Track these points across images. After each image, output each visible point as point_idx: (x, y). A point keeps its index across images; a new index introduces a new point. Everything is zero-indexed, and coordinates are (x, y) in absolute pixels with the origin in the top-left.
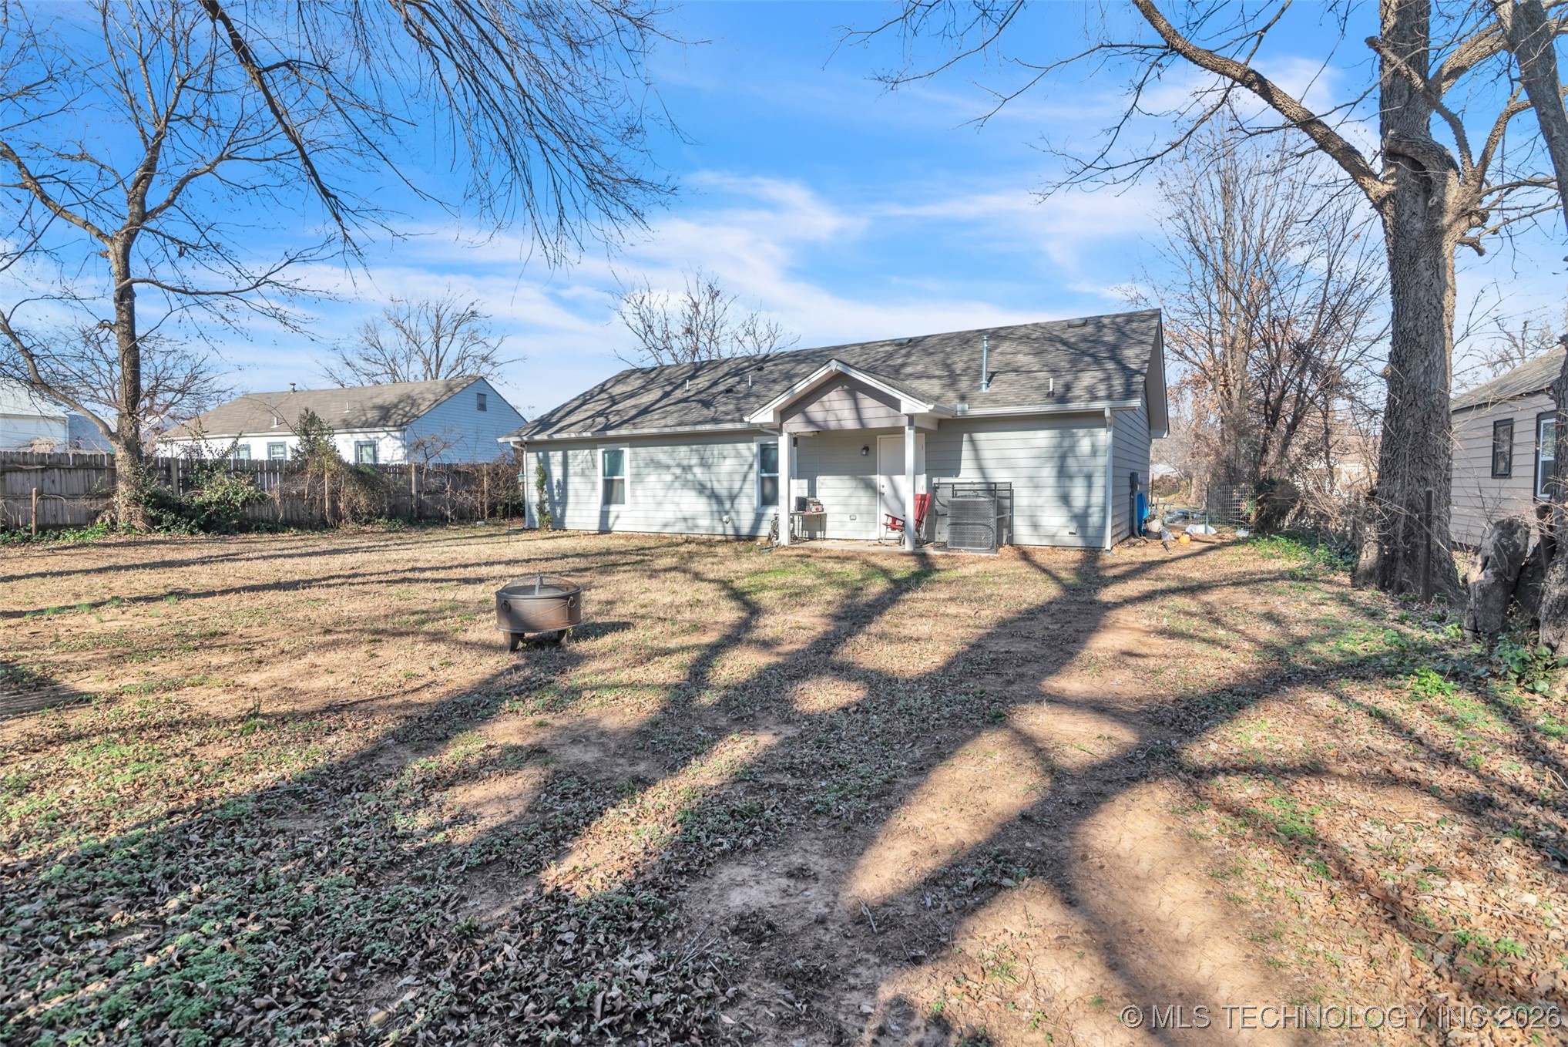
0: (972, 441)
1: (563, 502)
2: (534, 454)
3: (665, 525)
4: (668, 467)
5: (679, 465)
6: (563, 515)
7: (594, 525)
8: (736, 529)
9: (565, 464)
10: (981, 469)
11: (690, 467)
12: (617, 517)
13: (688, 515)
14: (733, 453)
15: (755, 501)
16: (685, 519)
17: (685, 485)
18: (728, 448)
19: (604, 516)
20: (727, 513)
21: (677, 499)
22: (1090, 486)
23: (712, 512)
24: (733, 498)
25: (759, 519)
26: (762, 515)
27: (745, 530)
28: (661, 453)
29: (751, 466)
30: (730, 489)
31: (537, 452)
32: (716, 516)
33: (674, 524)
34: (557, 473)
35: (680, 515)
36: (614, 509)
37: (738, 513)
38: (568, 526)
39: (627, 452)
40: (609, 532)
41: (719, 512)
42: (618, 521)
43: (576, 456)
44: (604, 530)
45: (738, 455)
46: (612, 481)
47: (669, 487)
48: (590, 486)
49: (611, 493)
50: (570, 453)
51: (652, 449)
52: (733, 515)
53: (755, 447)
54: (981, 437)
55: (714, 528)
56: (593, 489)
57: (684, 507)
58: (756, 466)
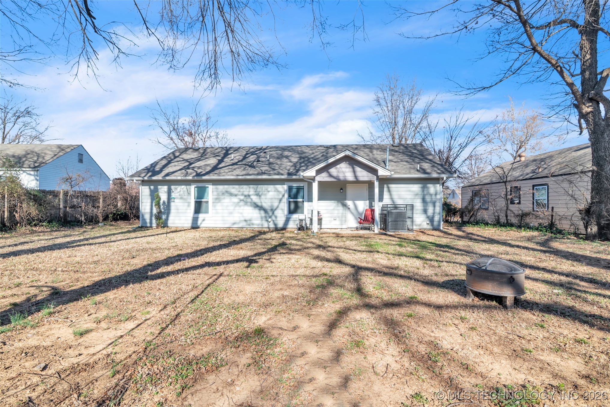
0: (388, 188)
1: (168, 213)
2: (147, 187)
3: (234, 224)
4: (236, 195)
5: (242, 195)
6: (167, 219)
7: (188, 224)
8: (275, 225)
9: (169, 192)
10: (392, 199)
11: (249, 196)
12: (204, 220)
13: (247, 219)
14: (273, 190)
15: (286, 212)
16: (246, 221)
17: (246, 203)
18: (271, 187)
19: (195, 220)
20: (270, 217)
21: (241, 211)
22: (434, 206)
23: (262, 218)
24: (273, 211)
25: (287, 220)
26: (290, 218)
27: (280, 225)
28: (234, 189)
29: (283, 196)
30: (272, 206)
31: (150, 186)
32: (264, 219)
33: (239, 223)
34: (164, 197)
35: (243, 219)
36: (201, 216)
37: (276, 217)
38: (169, 225)
39: (211, 188)
40: (198, 227)
41: (266, 217)
42: (204, 222)
43: (176, 189)
44: (195, 227)
45: (277, 191)
46: (201, 202)
47: (237, 204)
48: (186, 204)
49: (199, 207)
50: (173, 187)
51: (226, 186)
52: (274, 218)
53: (286, 187)
54: (393, 186)
55: (262, 225)
56: (189, 206)
57: (245, 215)
58: (286, 196)
